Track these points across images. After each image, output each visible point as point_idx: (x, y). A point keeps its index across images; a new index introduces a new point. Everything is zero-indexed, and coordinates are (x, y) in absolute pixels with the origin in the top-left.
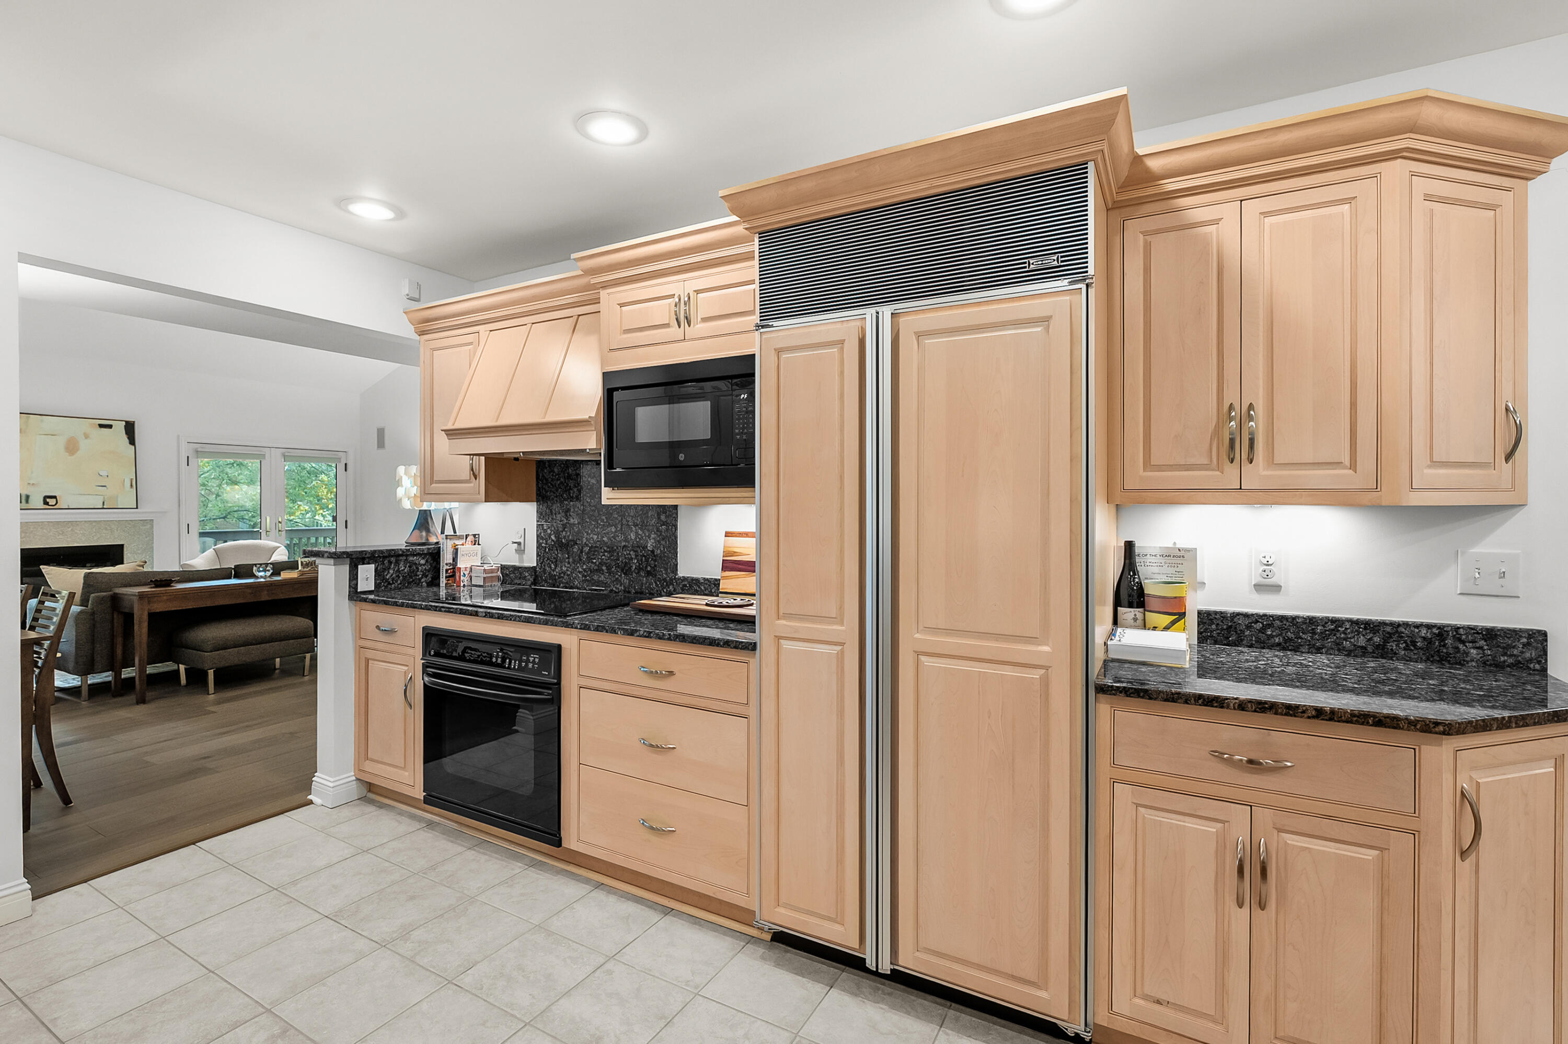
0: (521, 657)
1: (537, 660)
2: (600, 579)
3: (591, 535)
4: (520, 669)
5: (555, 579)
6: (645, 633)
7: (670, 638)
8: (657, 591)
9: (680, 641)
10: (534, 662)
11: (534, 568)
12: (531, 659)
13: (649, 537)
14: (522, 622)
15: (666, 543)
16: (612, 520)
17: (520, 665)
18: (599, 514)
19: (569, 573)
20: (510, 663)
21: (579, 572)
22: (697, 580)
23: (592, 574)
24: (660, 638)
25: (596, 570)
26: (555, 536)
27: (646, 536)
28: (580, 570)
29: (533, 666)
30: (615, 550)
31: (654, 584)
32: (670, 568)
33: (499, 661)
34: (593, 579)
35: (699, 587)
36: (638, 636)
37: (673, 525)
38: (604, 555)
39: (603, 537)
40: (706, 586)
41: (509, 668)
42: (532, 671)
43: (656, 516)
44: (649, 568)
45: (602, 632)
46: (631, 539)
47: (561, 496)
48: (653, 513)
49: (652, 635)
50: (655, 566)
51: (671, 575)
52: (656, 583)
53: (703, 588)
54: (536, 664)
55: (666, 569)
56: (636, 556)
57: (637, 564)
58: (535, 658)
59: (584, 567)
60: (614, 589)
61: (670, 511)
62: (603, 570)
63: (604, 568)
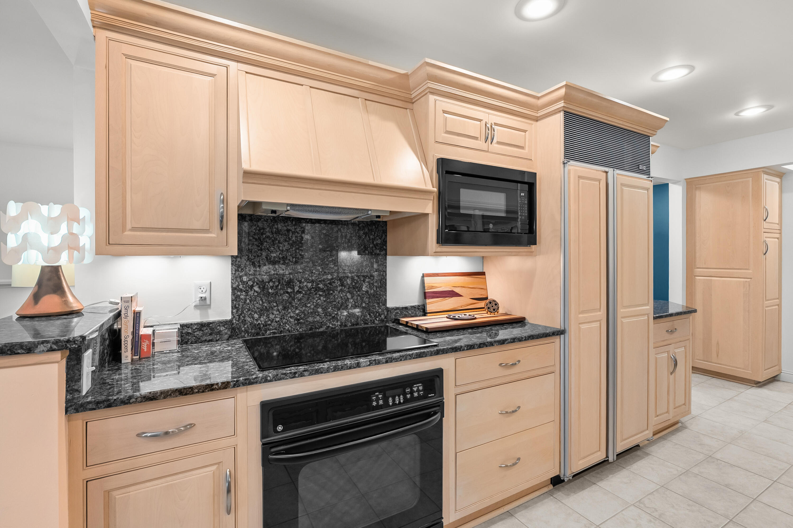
0: (405, 391)
1: (421, 388)
2: (316, 320)
3: (305, 284)
4: (406, 401)
5: (260, 328)
6: (512, 340)
7: (526, 339)
8: (371, 320)
9: (531, 339)
10: (418, 391)
11: (231, 321)
12: (415, 389)
13: (364, 281)
14: (414, 358)
15: (378, 284)
16: (328, 270)
17: (405, 398)
18: (314, 265)
19: (278, 319)
20: (394, 401)
21: (291, 317)
22: (406, 308)
23: (306, 317)
24: (520, 341)
25: (312, 313)
26: (259, 287)
27: (361, 281)
28: (292, 315)
29: (418, 394)
30: (332, 294)
31: (368, 316)
32: (382, 302)
33: (381, 402)
34: (307, 321)
35: (408, 312)
36: (507, 343)
37: (384, 271)
38: (320, 299)
39: (319, 284)
40: (413, 311)
41: (394, 404)
42: (419, 398)
43: (370, 265)
44: (364, 305)
45: (483, 347)
46: (348, 284)
47: (268, 249)
48: (367, 263)
49: (515, 340)
50: (369, 302)
51: (383, 307)
52: (369, 315)
53: (410, 312)
54: (421, 391)
55: (378, 304)
56: (352, 297)
57: (354, 303)
58: (418, 387)
59: (297, 312)
60: (331, 325)
61: (382, 261)
62: (318, 312)
63: (320, 310)
